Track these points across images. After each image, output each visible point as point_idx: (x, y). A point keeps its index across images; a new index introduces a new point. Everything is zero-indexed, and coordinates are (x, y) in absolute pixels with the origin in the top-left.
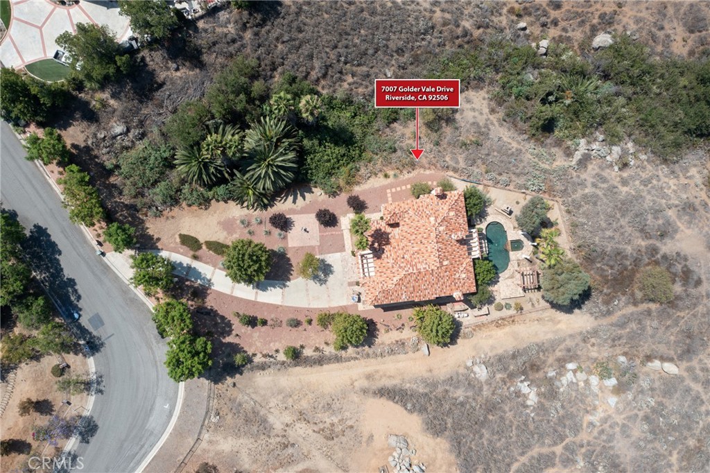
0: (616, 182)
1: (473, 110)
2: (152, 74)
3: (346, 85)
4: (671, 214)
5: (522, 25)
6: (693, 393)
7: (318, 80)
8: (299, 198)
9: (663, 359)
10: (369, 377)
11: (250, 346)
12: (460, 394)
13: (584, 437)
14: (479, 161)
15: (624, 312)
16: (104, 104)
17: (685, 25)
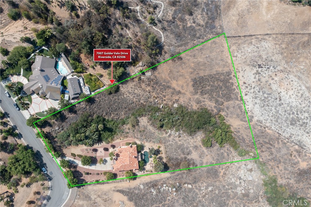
0: (177, 141)
1: (143, 122)
2: (65, 116)
3: (112, 117)
4: (191, 148)
5: (156, 101)
6: (196, 192)
7: (105, 116)
8: (100, 144)
9: (188, 184)
10: (115, 187)
11: (87, 179)
12: (137, 192)
13: (167, 202)
14: (144, 136)
15: (178, 173)
16: (54, 123)
17: (196, 102)
